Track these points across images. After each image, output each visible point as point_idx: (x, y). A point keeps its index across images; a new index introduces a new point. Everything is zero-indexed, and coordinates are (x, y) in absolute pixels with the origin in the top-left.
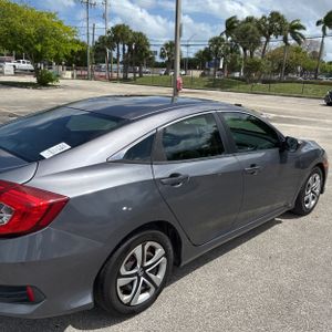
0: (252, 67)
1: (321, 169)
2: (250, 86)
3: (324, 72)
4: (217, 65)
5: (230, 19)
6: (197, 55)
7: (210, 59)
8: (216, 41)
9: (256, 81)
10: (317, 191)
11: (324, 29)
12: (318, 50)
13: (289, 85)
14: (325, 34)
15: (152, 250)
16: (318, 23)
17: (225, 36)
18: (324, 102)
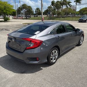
0: (59, 14)
1: (83, 35)
2: (59, 19)
3: (77, 14)
4: (50, 14)
5: (53, 1)
6: (45, 11)
7: (48, 12)
8: (49, 7)
9: (60, 17)
10: (82, 40)
11: (76, 3)
12: (75, 8)
13: (69, 18)
14: (76, 4)
15: (55, 52)
16: (75, 1)
17: (51, 6)
18: (78, 22)
